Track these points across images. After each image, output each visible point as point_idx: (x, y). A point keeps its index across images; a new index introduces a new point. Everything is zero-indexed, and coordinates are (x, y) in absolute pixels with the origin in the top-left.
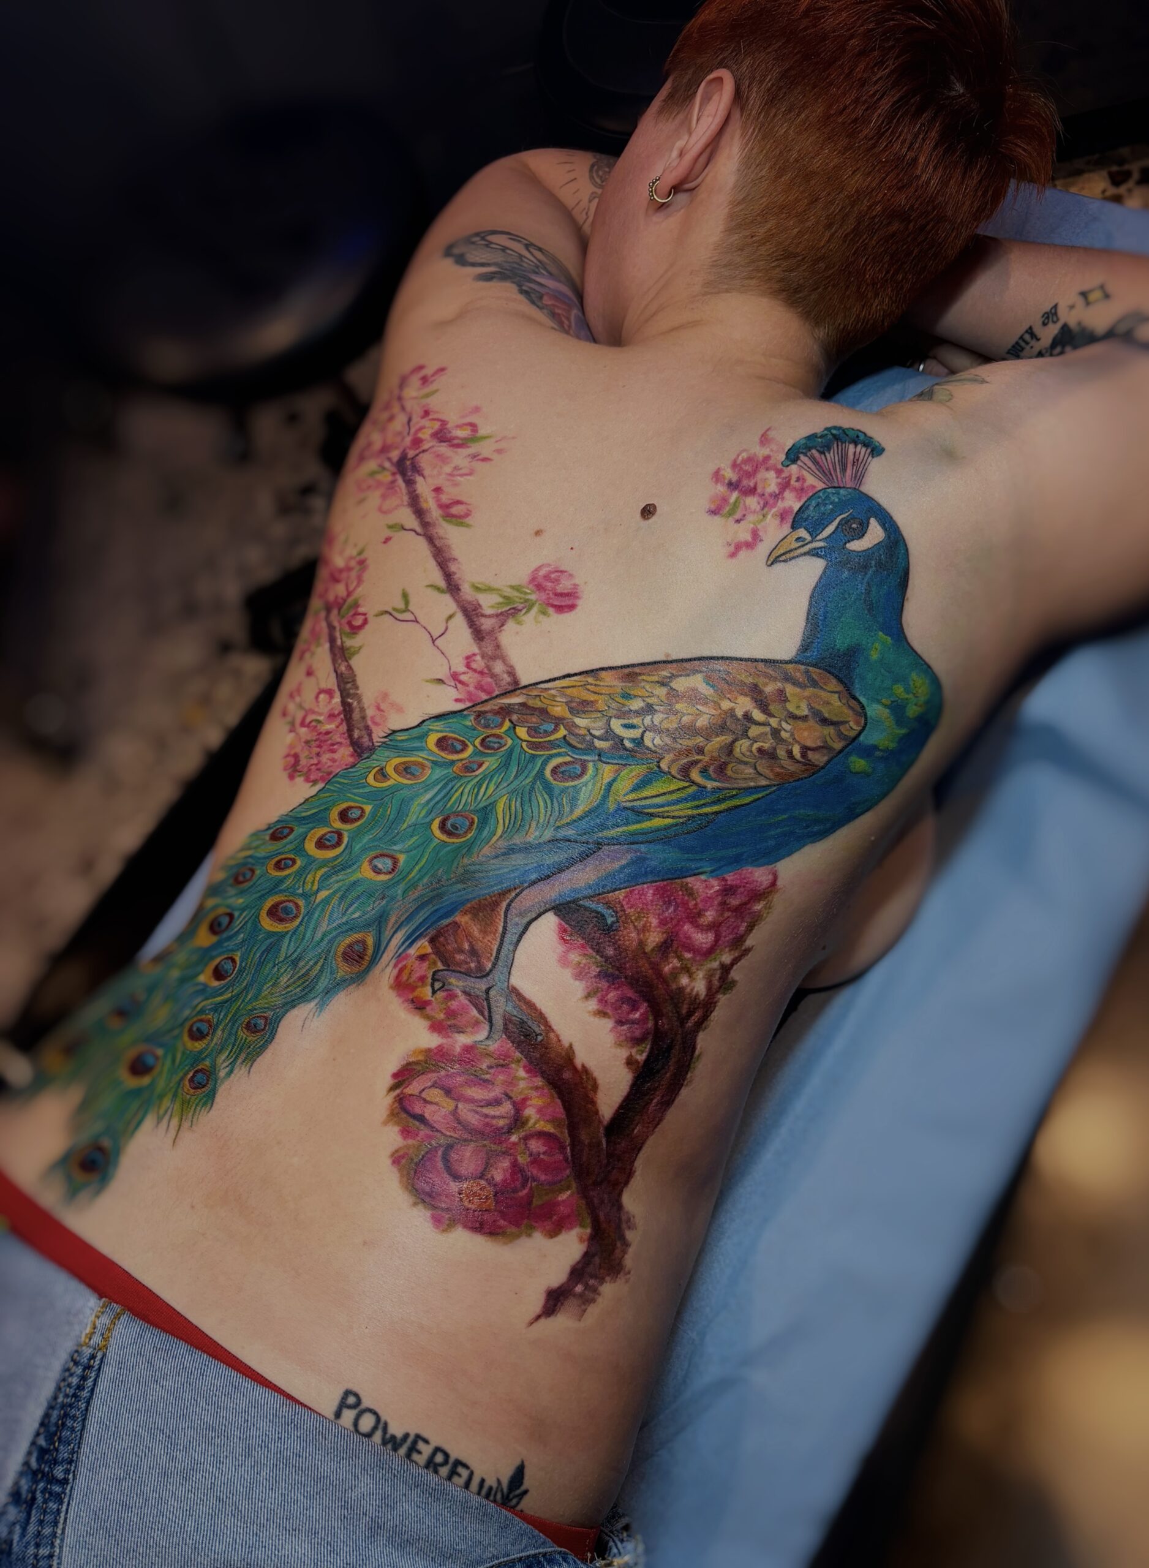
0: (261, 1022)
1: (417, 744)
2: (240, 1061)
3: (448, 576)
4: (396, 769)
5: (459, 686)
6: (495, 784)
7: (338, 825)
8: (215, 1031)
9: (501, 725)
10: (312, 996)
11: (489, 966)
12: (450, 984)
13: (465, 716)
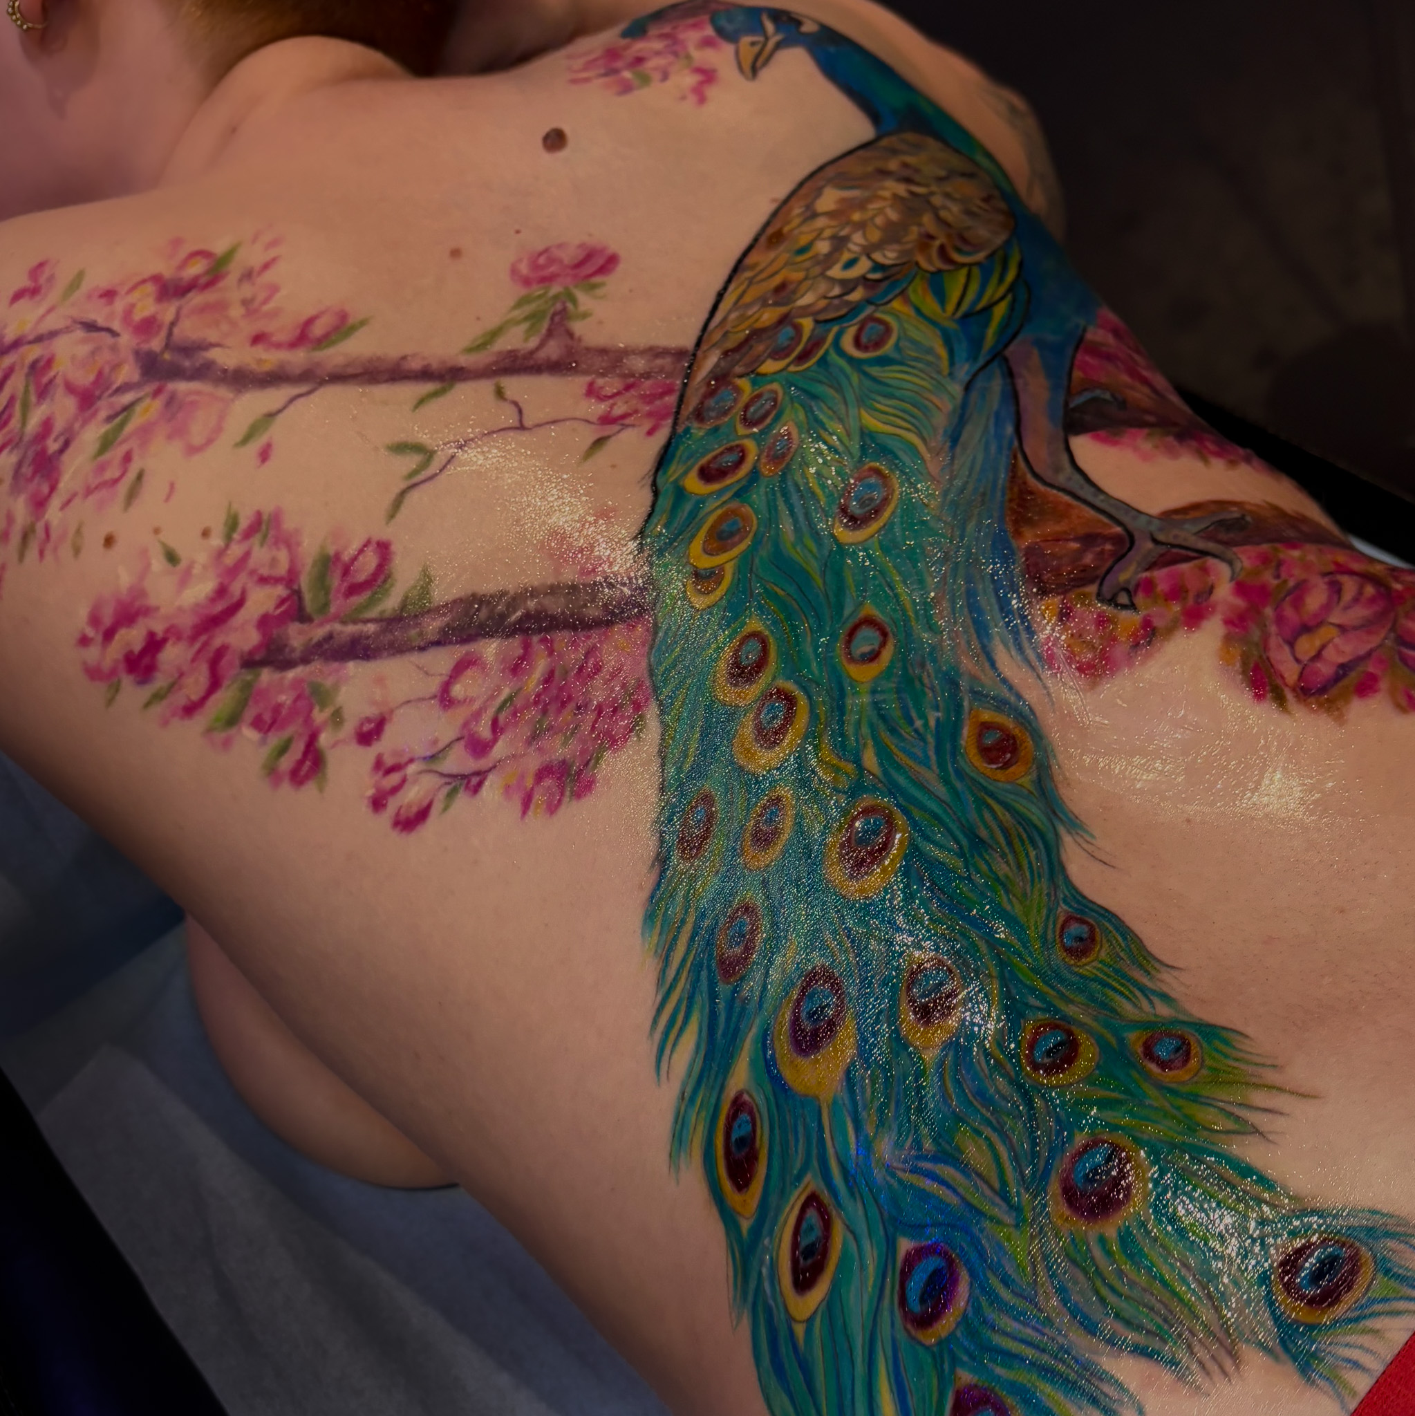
0: (1075, 929)
1: (688, 507)
2: (1145, 981)
3: (425, 374)
4: (708, 552)
5: (627, 421)
6: (830, 418)
7: (753, 691)
8: (1064, 1018)
9: (738, 390)
10: (1050, 836)
11: (1118, 529)
12: (1128, 581)
13: (687, 431)
